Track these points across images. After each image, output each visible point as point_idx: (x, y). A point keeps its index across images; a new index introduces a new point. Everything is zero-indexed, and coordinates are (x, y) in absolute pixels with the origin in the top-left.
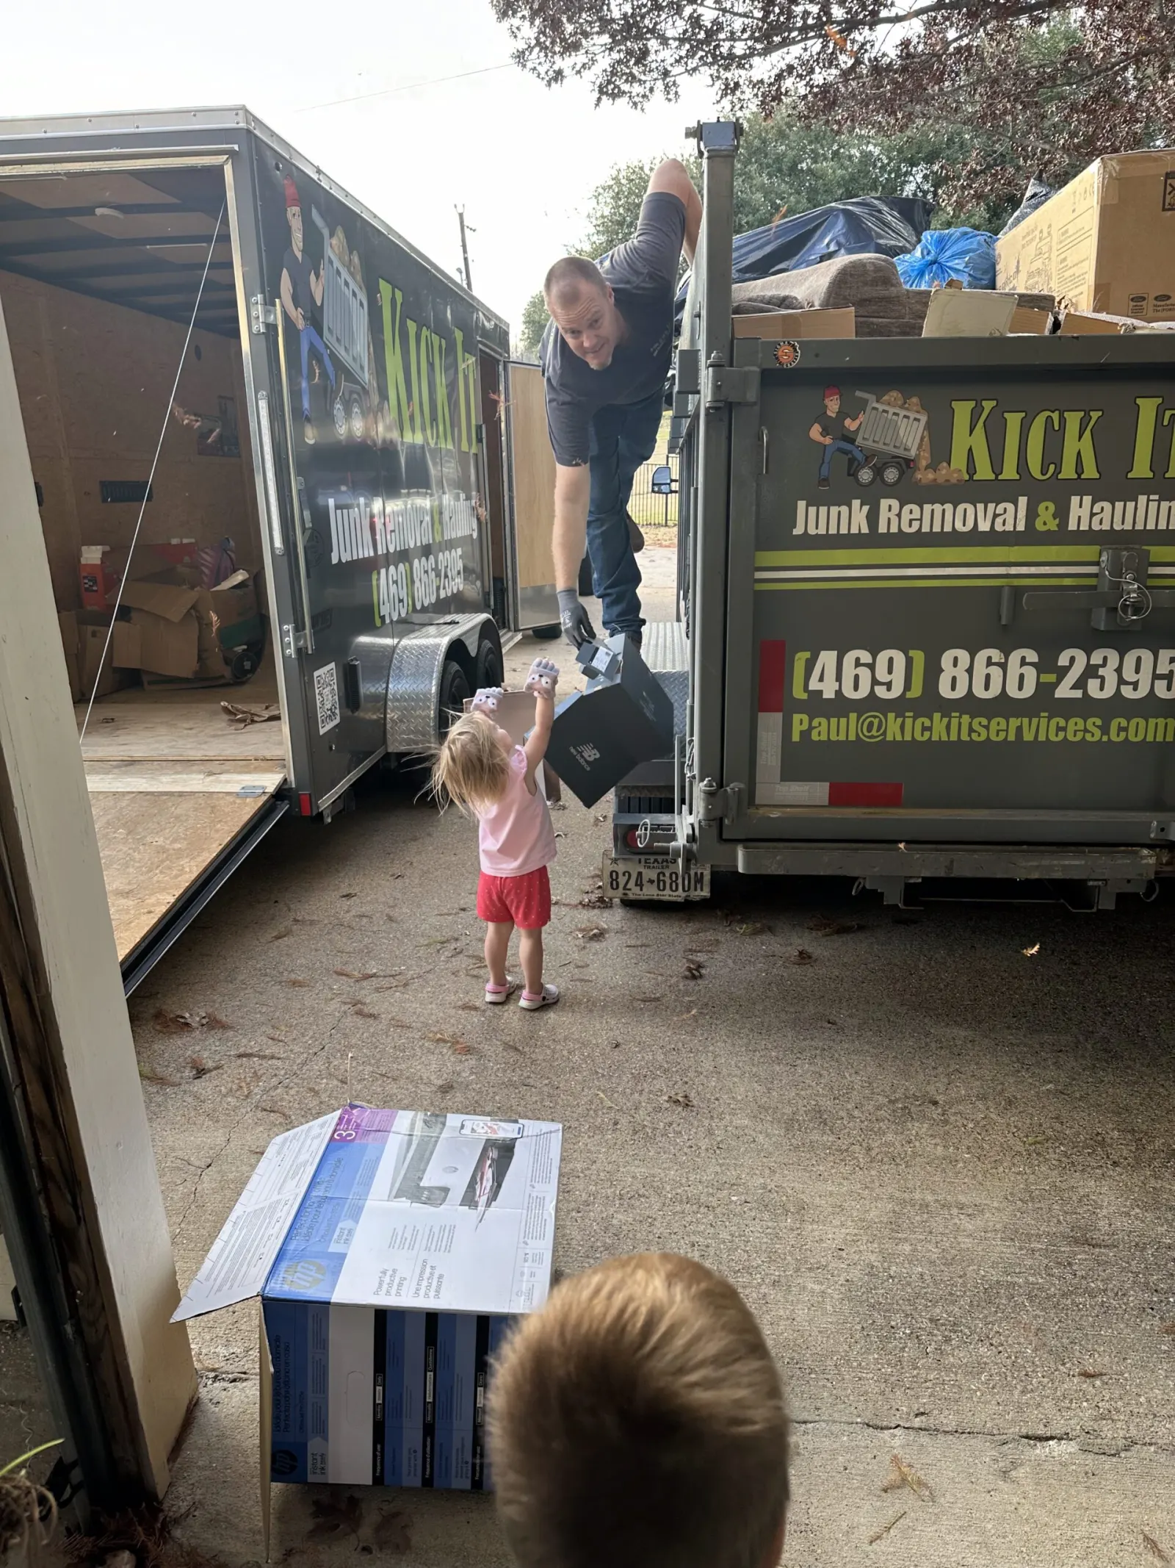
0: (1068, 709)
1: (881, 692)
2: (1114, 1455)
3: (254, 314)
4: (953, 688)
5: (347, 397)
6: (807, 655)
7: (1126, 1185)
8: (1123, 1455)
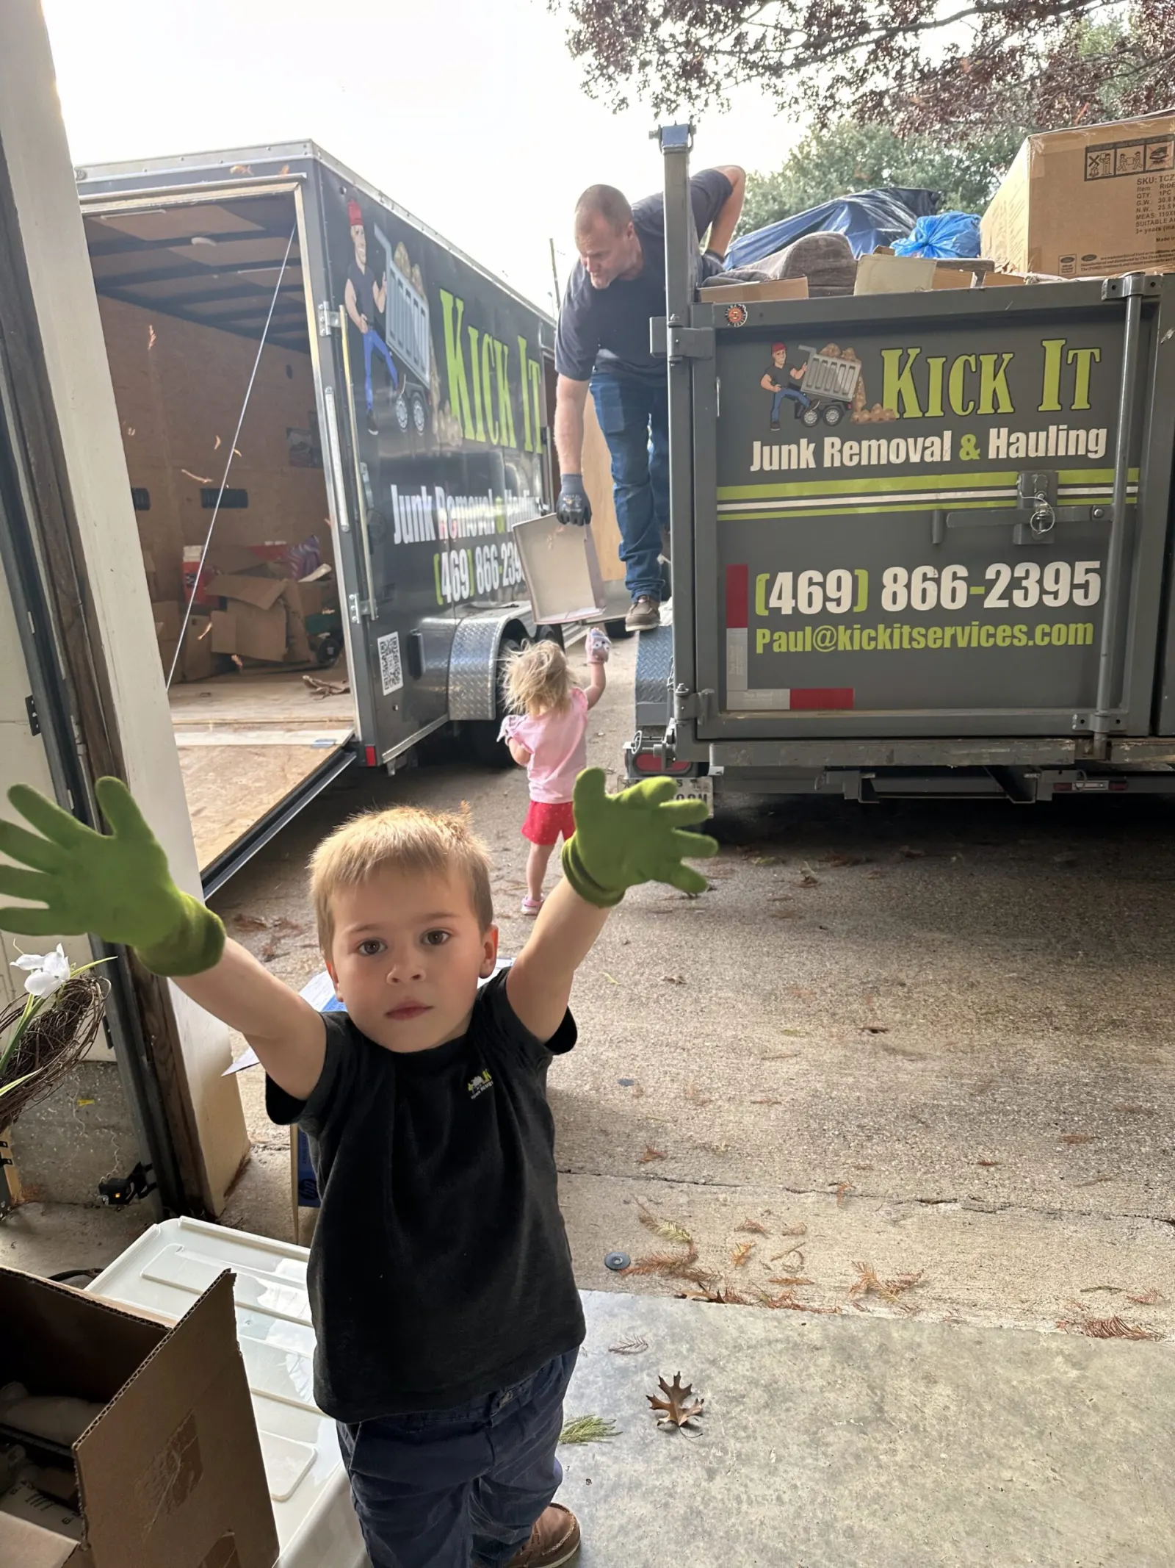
0: (996, 617)
1: (832, 607)
2: (990, 1212)
3: (321, 319)
4: (894, 602)
5: (409, 395)
6: (767, 576)
7: (1062, 1044)
8: (998, 1212)
